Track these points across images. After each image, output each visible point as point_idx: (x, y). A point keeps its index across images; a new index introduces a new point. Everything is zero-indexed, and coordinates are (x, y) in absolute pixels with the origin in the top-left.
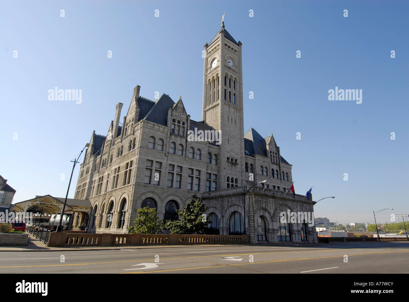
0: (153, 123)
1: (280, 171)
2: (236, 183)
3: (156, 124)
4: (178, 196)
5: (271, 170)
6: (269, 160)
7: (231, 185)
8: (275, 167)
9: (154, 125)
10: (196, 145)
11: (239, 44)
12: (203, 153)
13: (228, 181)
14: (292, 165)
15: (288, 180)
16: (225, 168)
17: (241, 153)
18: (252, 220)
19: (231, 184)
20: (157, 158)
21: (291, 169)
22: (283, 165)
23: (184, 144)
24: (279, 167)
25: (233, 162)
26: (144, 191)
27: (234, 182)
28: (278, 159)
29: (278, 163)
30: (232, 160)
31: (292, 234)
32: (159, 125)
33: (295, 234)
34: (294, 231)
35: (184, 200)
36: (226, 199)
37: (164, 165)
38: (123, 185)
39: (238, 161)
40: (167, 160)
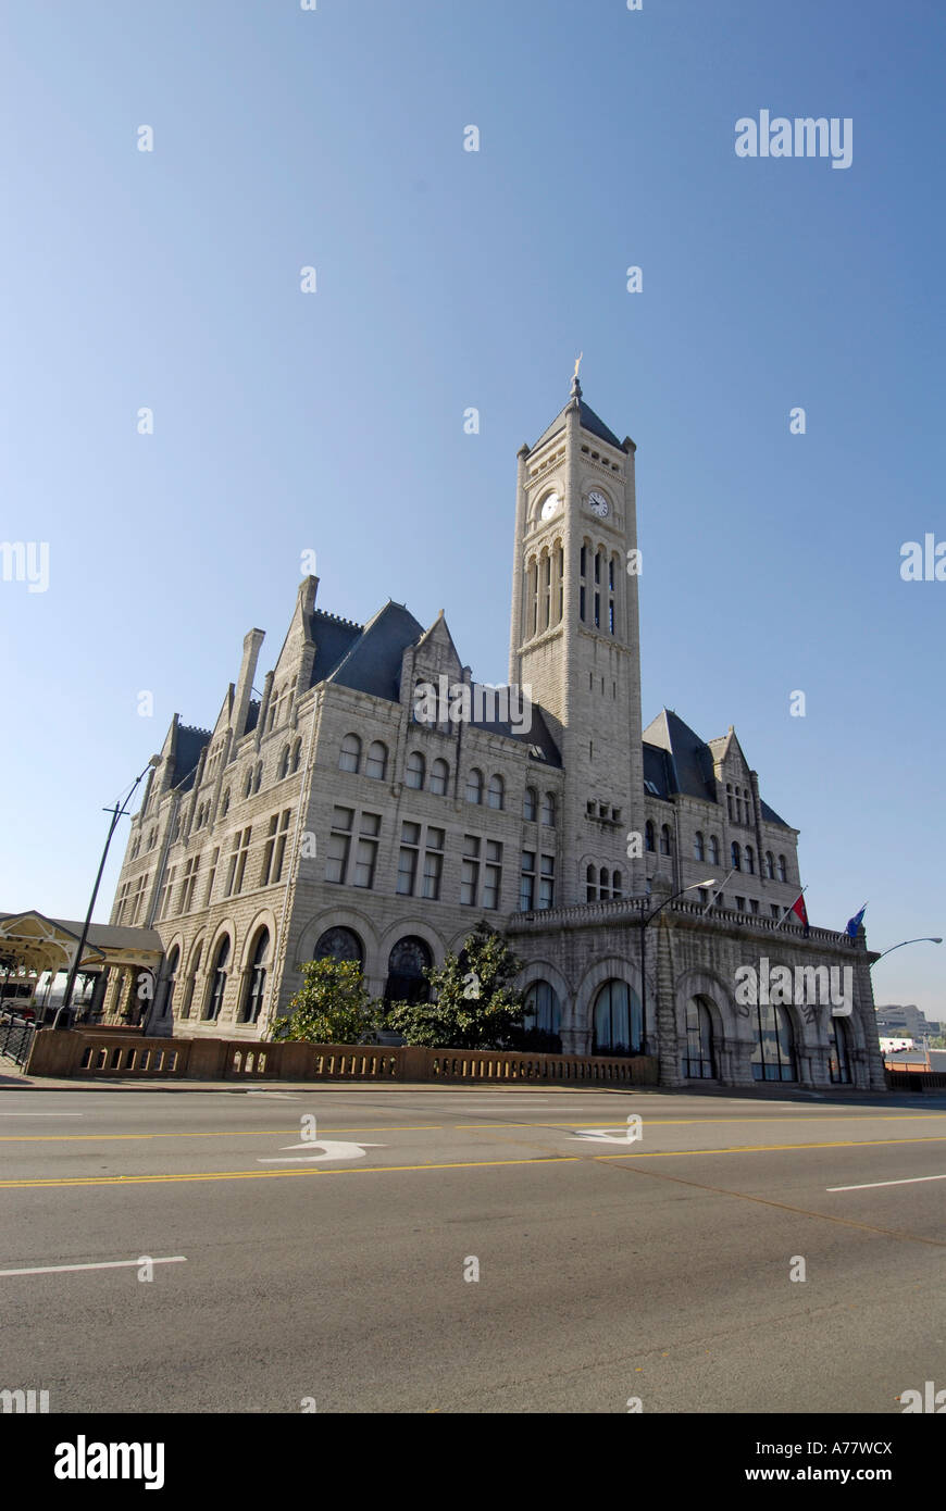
0: (354, 692)
1: (759, 848)
2: (614, 887)
3: (364, 695)
4: (430, 925)
5: (730, 846)
6: (722, 813)
7: (598, 892)
8: (743, 836)
9: (358, 698)
10: (489, 763)
11: (628, 447)
12: (509, 786)
13: (590, 879)
14: (799, 832)
15: (785, 880)
16: (579, 838)
17: (633, 789)
18: (667, 1008)
19: (599, 887)
20: (366, 801)
21: (797, 844)
22: (771, 829)
23: (452, 760)
24: (754, 837)
25: (607, 819)
26: (326, 907)
27: (611, 881)
28: (752, 811)
29: (753, 822)
30: (603, 811)
31: (800, 1057)
32: (374, 698)
33: (810, 1059)
34: (805, 1047)
35: (449, 936)
36: (583, 936)
37: (386, 825)
38: (261, 886)
39: (624, 816)
40: (397, 810)
